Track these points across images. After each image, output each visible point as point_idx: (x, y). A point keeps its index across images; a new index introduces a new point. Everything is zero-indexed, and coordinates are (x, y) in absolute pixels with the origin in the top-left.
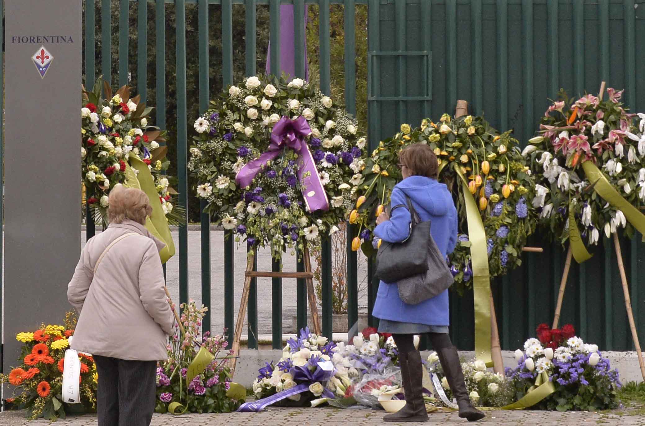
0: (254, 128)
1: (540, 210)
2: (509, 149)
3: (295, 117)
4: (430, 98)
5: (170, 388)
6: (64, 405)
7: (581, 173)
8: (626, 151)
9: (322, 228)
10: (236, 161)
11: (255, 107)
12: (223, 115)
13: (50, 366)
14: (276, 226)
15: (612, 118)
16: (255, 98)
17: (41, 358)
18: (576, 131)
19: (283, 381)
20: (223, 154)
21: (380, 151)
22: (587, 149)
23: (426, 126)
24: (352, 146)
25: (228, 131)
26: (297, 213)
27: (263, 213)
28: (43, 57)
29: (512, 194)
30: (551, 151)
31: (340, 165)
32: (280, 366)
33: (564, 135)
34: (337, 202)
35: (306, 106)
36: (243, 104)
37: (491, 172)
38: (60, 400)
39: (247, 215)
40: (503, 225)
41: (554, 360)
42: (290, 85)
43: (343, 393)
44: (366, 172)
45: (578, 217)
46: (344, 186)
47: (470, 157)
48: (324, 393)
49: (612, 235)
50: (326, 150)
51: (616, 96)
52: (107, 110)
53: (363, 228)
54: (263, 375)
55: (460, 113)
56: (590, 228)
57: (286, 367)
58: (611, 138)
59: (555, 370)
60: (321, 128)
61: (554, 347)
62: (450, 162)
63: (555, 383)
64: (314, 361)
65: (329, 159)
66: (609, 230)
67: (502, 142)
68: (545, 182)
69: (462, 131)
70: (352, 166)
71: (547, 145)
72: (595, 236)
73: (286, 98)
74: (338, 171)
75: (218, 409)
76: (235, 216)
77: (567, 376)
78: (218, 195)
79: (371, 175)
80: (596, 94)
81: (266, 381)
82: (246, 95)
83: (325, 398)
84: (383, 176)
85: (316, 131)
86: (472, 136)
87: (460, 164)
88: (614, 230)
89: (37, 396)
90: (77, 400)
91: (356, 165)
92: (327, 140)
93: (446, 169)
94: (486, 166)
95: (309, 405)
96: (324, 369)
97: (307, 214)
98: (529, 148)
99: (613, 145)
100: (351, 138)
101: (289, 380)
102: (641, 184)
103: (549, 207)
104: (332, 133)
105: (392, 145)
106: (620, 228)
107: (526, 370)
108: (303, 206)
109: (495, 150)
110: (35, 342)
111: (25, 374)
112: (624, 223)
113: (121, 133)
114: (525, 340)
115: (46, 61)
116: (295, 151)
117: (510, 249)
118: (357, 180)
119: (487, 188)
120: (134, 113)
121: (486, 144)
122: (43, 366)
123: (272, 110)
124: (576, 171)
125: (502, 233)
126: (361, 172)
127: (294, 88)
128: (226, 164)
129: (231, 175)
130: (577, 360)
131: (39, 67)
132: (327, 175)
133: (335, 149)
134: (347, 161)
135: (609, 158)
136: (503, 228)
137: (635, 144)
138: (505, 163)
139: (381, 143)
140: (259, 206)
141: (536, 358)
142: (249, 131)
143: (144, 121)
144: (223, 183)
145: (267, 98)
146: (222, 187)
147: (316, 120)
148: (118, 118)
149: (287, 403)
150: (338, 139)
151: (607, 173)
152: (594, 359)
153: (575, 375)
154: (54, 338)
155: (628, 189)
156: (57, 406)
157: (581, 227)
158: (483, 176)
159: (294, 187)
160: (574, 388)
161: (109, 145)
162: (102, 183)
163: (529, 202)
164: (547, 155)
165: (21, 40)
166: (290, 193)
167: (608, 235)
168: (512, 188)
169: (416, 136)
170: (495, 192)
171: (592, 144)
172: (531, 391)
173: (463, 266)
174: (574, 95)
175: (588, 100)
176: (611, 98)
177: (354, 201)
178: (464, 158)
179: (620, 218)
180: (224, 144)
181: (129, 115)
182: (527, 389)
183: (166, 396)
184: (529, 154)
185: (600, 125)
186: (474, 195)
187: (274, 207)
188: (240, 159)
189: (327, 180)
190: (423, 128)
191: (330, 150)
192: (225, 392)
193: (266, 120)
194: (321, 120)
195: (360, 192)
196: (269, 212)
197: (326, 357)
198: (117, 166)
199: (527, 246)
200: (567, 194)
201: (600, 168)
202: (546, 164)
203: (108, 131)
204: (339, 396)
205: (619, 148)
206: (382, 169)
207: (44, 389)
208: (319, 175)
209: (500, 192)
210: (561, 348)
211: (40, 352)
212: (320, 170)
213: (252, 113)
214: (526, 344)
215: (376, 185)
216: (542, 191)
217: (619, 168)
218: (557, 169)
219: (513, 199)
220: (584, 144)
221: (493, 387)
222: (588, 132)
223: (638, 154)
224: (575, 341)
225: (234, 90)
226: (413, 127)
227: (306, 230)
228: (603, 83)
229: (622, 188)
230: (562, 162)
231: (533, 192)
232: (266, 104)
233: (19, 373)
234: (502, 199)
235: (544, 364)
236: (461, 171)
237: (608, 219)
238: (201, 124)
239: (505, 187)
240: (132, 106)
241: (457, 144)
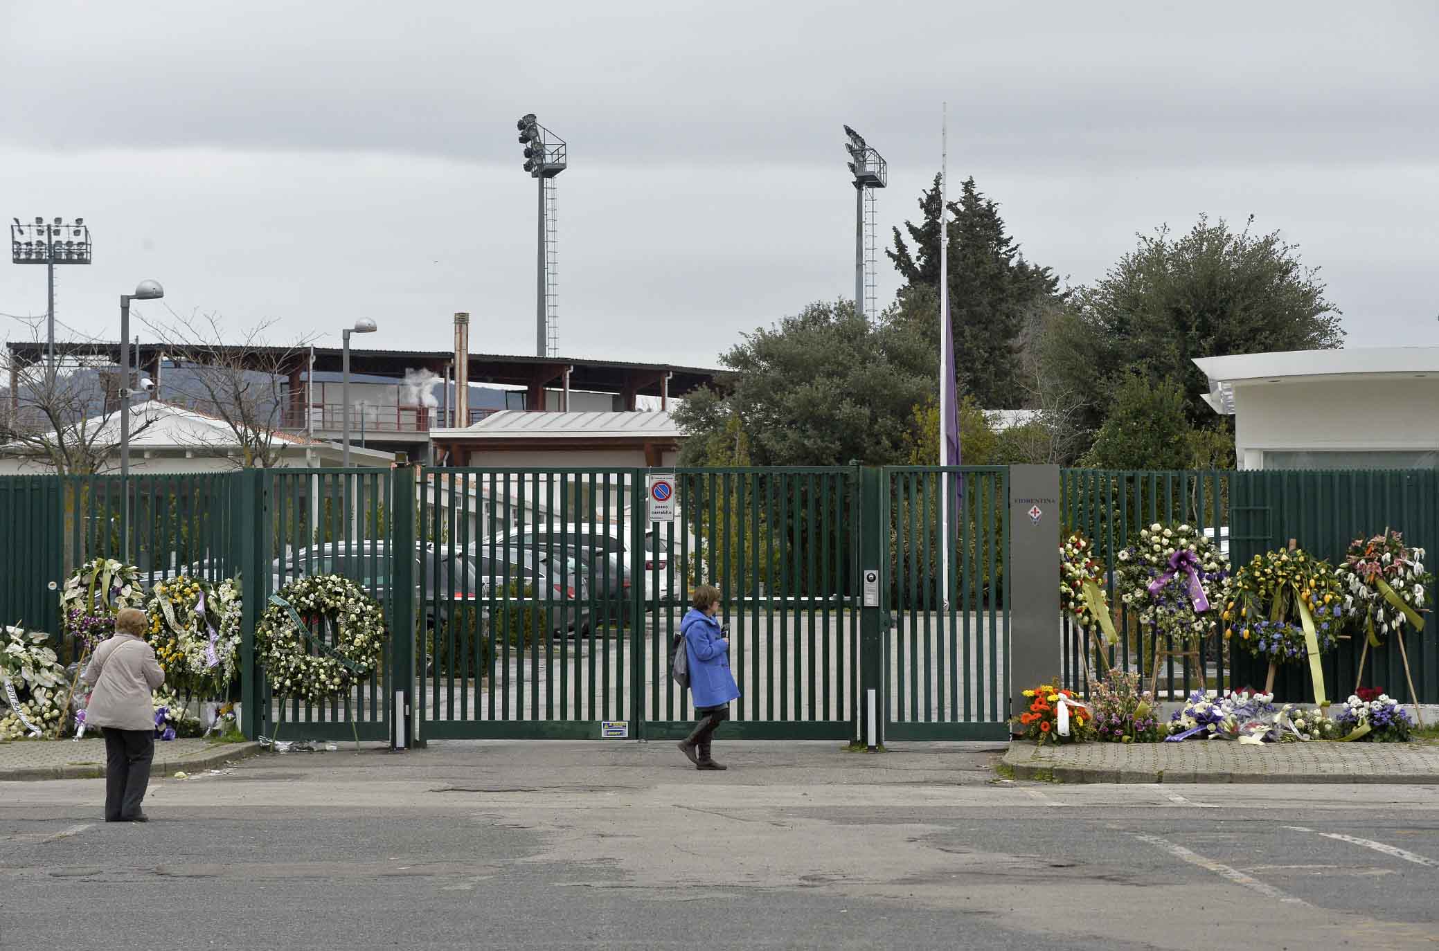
0: (1158, 557)
1: (1348, 611)
2: (1327, 572)
3: (1184, 551)
4: (1271, 537)
5: (1121, 727)
6: (1059, 736)
7: (1374, 587)
8: (1405, 574)
9: (1206, 623)
10: (1147, 579)
11: (1158, 543)
12: (1138, 549)
13: (1047, 711)
14: (1176, 622)
15: (1395, 551)
16: (1158, 538)
17: (1042, 706)
18: (1372, 560)
19: (1189, 723)
20: (1139, 575)
21: (1242, 573)
22: (1379, 571)
23: (1270, 556)
24: (1223, 569)
25: (1141, 559)
26: (1189, 613)
27: (1168, 613)
28: (1035, 512)
29: (1331, 600)
30: (1355, 573)
31: (1216, 582)
32: (1186, 712)
33: (1363, 562)
34: (1214, 605)
35: (1192, 543)
36: (1151, 541)
37: (1316, 586)
38: (1057, 734)
39: (1156, 615)
40: (1325, 621)
41: (1370, 709)
42: (1180, 529)
43: (1228, 730)
44: (1234, 586)
45: (1374, 616)
46: (1219, 595)
47: (1302, 576)
48: (1217, 730)
49: (1396, 627)
50: (1205, 572)
51: (1397, 537)
52: (1069, 546)
53: (1233, 623)
54: (1175, 719)
55: (1292, 547)
56: (1382, 623)
57: (1190, 713)
58: (1396, 564)
59: (1371, 715)
60: (1201, 557)
61: (1371, 701)
62: (1288, 580)
63: (1371, 724)
64: (1209, 710)
65: (1208, 578)
66: (1394, 624)
67: (1322, 567)
68: (1351, 593)
69: (1295, 559)
70: (1223, 582)
71: (1351, 569)
72: (1385, 628)
73: (1178, 537)
74: (1214, 585)
75: (1153, 740)
76: (1148, 614)
77: (1380, 719)
78: (1137, 601)
79: (1238, 588)
80: (1382, 535)
81: (1177, 722)
82: (1152, 536)
83: (1217, 734)
84: (1245, 589)
85: (1198, 559)
86: (1302, 563)
87: (1296, 581)
88: (1398, 625)
89: (1041, 731)
90: (1068, 734)
91: (1226, 581)
92: (1206, 565)
93: (1286, 584)
94: (1312, 582)
95: (1207, 738)
96: (1217, 715)
97: (1195, 613)
98: (1339, 571)
99: (1397, 568)
100: (1221, 564)
101: (1193, 722)
102: (1416, 595)
103: (1353, 609)
104: (1209, 560)
105: (1251, 569)
106: (1402, 623)
107: (1352, 716)
108: (1193, 608)
109: (1318, 572)
110: (1035, 697)
111: (1032, 717)
112: (1405, 620)
113: (1079, 561)
114: (1348, 696)
115: (1037, 515)
116: (1186, 572)
117: (1331, 637)
118: (1226, 591)
119: (1314, 597)
120: (1084, 548)
121: (1312, 568)
122: (1043, 712)
123: (1169, 546)
124: (1372, 586)
125: (1325, 626)
126: (1229, 586)
127: (1182, 531)
128: (1141, 581)
129: (1145, 588)
130: (1386, 709)
131: (1033, 518)
132: (1207, 588)
133: (1212, 571)
134: (1220, 579)
135: (1394, 578)
136: (1326, 623)
137: (1412, 568)
138: (1325, 580)
139: (1242, 567)
140: (1164, 609)
141: (1357, 708)
142: (1154, 559)
143: (1089, 553)
144: (1139, 594)
145: (1166, 538)
146: (1139, 596)
147: (1198, 552)
148: (1076, 551)
149: (1193, 737)
150: (1213, 565)
151: (1393, 587)
152: (1398, 708)
153: (1385, 719)
154: (1049, 694)
155: (1408, 598)
156: (1055, 738)
157: (1375, 623)
158: (1311, 588)
159: (1187, 596)
160: (1384, 727)
161: (1072, 569)
162: (1070, 594)
163: (1341, 605)
164: (1352, 575)
165: (1021, 501)
166: (1184, 600)
167: (1394, 628)
168: (1331, 597)
169: (1265, 563)
170: (1319, 599)
171: (1383, 568)
172: (1355, 730)
173: (1301, 648)
174: (1367, 536)
175: (1378, 539)
176: (1394, 537)
177: (1226, 606)
178: (1298, 577)
179: (1402, 616)
180: (1140, 568)
181: (1081, 549)
182: (1352, 728)
183: (1119, 731)
184: (1339, 575)
185: (1388, 555)
186: (1305, 601)
187: (1175, 610)
188: (1150, 578)
189: (1207, 592)
190: (1270, 558)
191: (1208, 572)
192: (1156, 729)
193: (1165, 552)
194: (1202, 552)
195: (1229, 600)
196: (1171, 612)
197: (1217, 707)
198: (1079, 582)
199: (1342, 634)
200: (1366, 601)
201: (1388, 584)
202: (1351, 581)
203: (1070, 560)
204: (1227, 732)
205: (1401, 571)
206: (1244, 585)
207: (1045, 727)
208: (1202, 588)
209: (1322, 600)
210: (1375, 702)
211: (1040, 703)
212: (1203, 585)
213: (1157, 547)
214: (1350, 699)
215: (1240, 595)
216: (1349, 598)
217: (1402, 584)
218: (1358, 584)
219: (1332, 604)
220: (1378, 568)
221: (1328, 727)
222: (1380, 560)
223: (1413, 574)
224: (1383, 697)
225: (1144, 532)
226: (1262, 556)
227: (1195, 624)
228: (1387, 528)
229: (1403, 596)
230: (1362, 580)
231: (1344, 599)
232: (1165, 541)
233: (1027, 716)
234: (1324, 604)
235: (1363, 712)
236: (1296, 586)
237: (1394, 617)
238: (1123, 555)
239: (1327, 596)
240: (1083, 543)
241: (1292, 568)
